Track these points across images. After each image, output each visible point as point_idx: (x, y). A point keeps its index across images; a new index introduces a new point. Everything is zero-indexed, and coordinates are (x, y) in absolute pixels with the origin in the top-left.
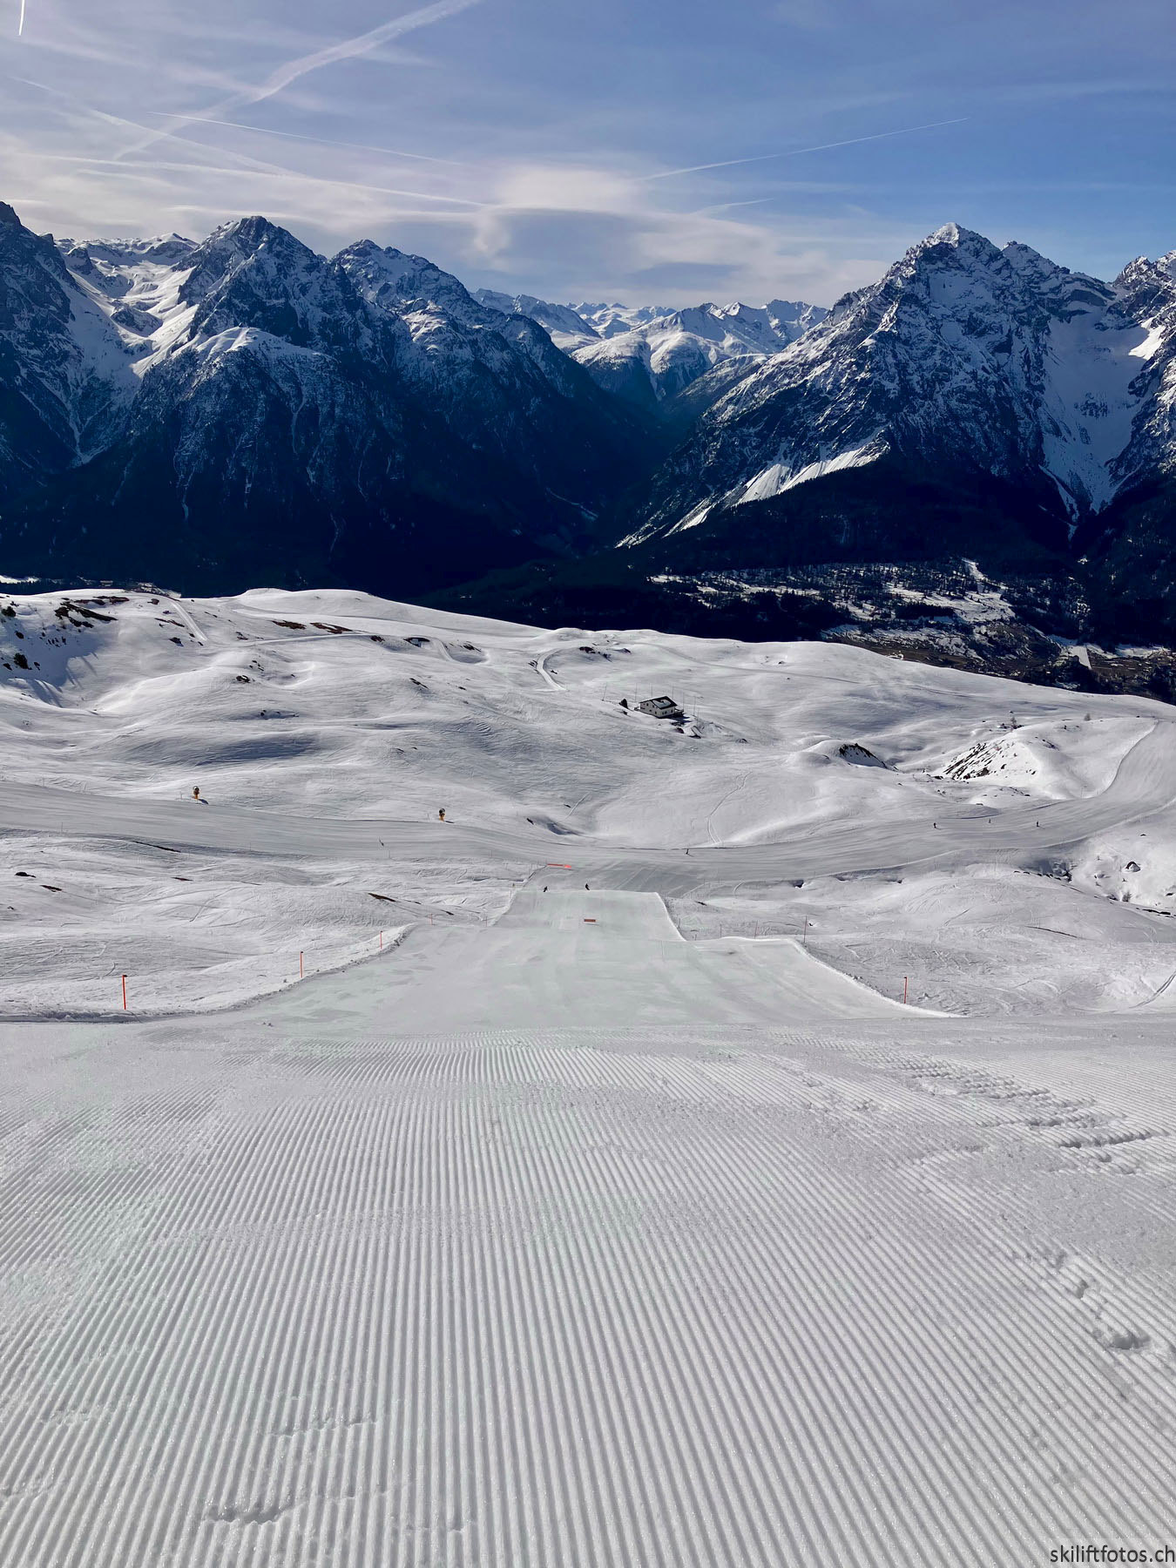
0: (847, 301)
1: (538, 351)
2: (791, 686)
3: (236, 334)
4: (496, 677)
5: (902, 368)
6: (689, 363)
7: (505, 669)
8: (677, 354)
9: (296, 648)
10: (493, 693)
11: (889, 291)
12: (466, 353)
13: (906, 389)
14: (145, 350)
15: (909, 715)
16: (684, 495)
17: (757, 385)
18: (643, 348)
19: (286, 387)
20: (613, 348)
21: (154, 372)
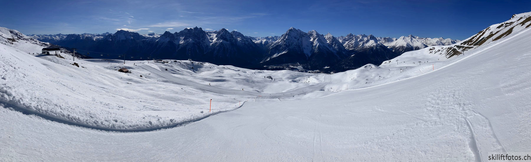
0: (282, 35)
1: (251, 42)
2: (284, 75)
3: (221, 41)
4: (248, 74)
5: (289, 42)
6: (266, 43)
7: (249, 74)
8: (265, 42)
9: (225, 70)
10: (249, 76)
11: (286, 34)
12: (244, 42)
13: (289, 45)
14: (212, 42)
15: (298, 77)
16: (267, 57)
17: (274, 45)
18: (262, 42)
19: (225, 46)
20: (259, 42)
21: (212, 45)
